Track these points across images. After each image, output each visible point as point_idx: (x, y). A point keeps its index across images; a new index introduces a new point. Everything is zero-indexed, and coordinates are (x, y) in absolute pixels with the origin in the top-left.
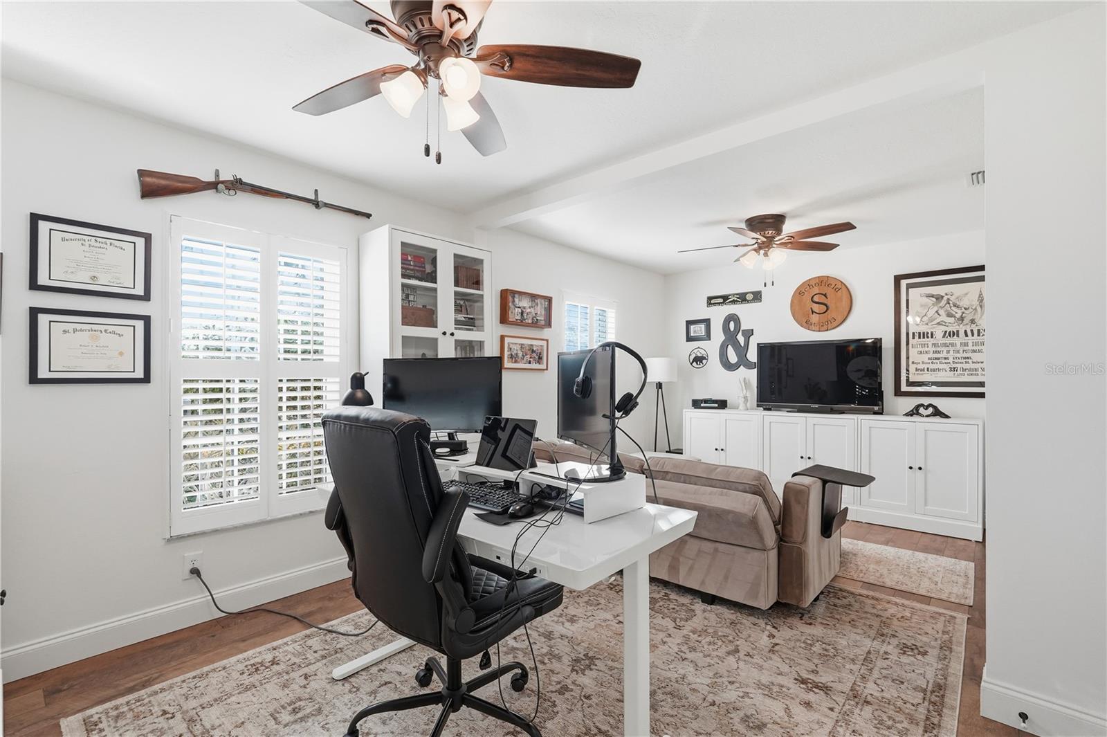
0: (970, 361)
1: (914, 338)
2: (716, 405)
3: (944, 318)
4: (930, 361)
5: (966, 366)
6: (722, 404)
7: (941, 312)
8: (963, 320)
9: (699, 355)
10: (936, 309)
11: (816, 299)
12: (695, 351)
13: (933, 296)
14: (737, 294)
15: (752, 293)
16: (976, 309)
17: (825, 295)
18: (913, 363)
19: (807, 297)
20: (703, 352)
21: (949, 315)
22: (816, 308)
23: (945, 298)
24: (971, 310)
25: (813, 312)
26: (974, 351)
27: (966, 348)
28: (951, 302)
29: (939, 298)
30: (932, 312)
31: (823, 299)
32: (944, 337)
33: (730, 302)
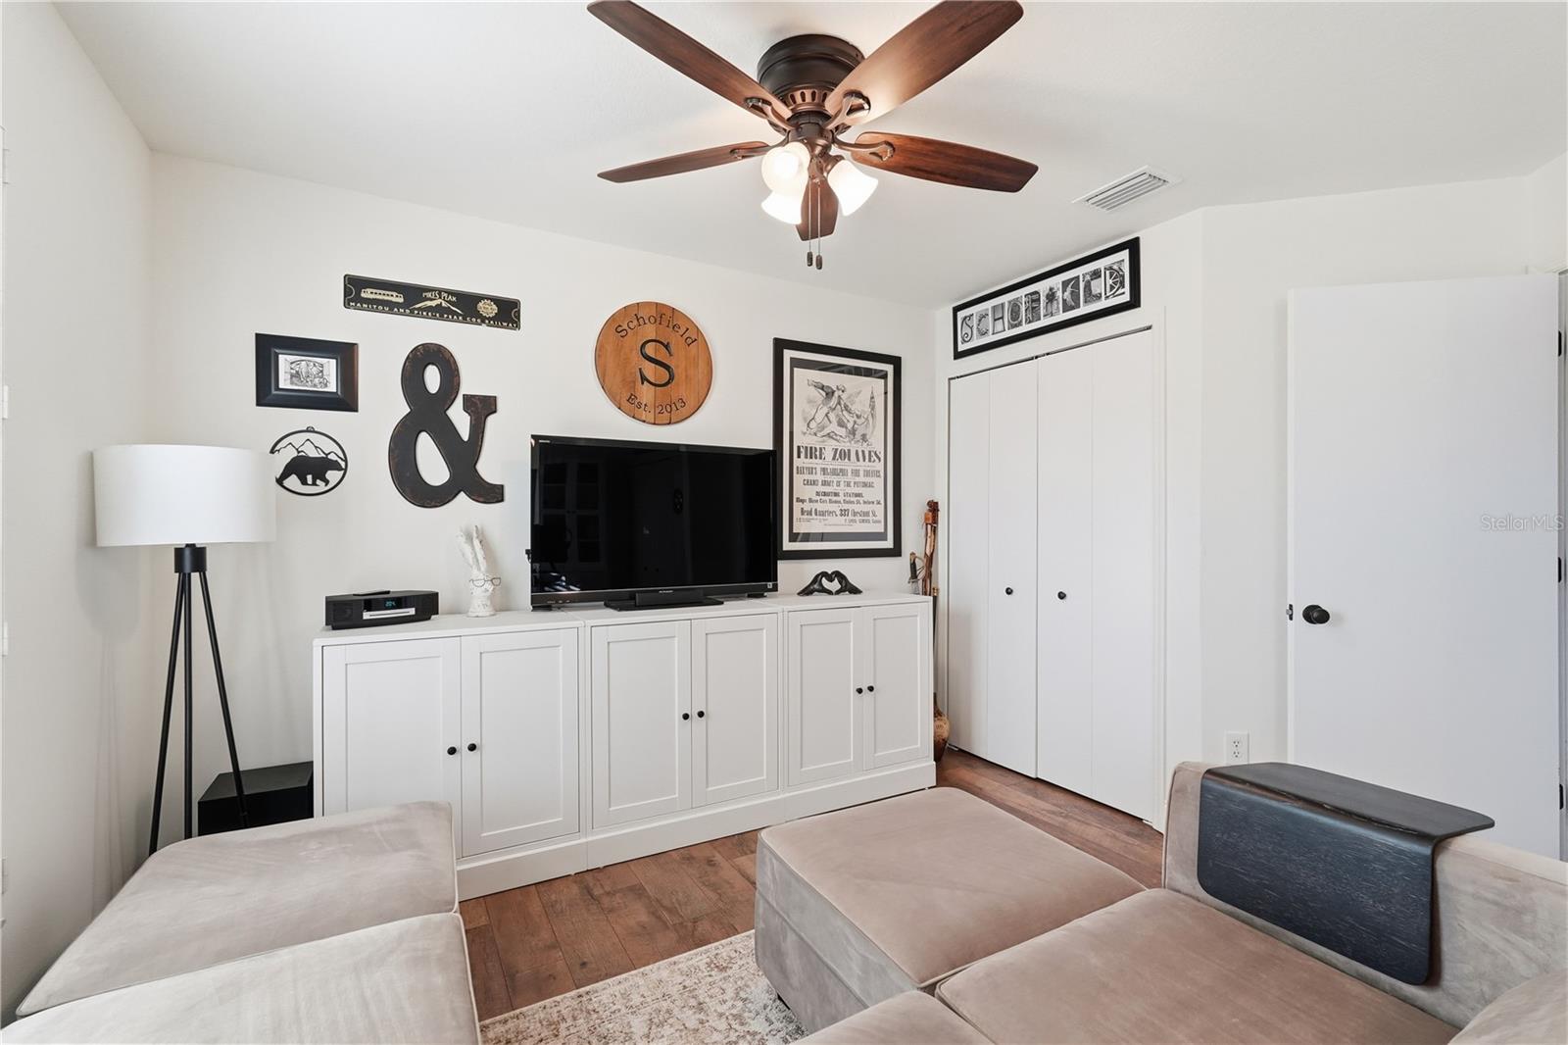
0: (861, 500)
1: (799, 457)
2: (412, 611)
3: (833, 427)
4: (818, 498)
5: (858, 508)
6: (425, 606)
7: (832, 416)
8: (854, 435)
9: (313, 453)
10: (825, 410)
11: (650, 350)
12: (297, 440)
13: (822, 388)
14: (450, 293)
15: (496, 301)
16: (867, 419)
17: (667, 347)
18: (798, 500)
19: (633, 342)
20: (328, 446)
21: (841, 424)
22: (650, 370)
23: (836, 394)
24: (863, 420)
25: (644, 379)
26: (865, 485)
27: (857, 479)
28: (842, 403)
29: (830, 394)
30: (820, 416)
31: (662, 355)
32: (834, 459)
33: (429, 309)
